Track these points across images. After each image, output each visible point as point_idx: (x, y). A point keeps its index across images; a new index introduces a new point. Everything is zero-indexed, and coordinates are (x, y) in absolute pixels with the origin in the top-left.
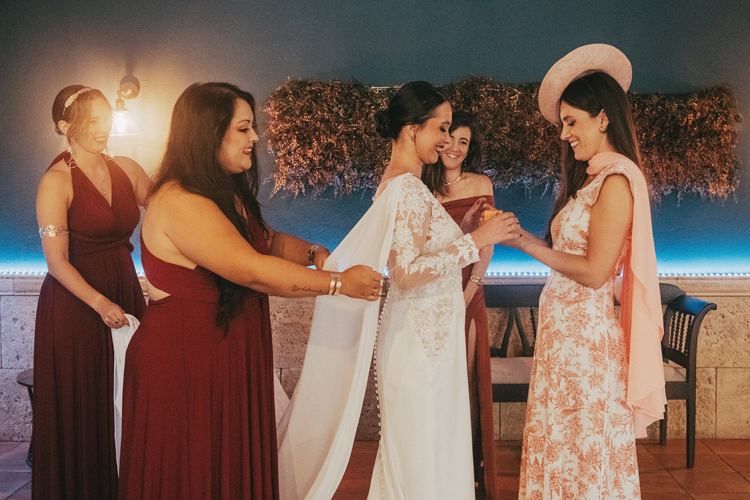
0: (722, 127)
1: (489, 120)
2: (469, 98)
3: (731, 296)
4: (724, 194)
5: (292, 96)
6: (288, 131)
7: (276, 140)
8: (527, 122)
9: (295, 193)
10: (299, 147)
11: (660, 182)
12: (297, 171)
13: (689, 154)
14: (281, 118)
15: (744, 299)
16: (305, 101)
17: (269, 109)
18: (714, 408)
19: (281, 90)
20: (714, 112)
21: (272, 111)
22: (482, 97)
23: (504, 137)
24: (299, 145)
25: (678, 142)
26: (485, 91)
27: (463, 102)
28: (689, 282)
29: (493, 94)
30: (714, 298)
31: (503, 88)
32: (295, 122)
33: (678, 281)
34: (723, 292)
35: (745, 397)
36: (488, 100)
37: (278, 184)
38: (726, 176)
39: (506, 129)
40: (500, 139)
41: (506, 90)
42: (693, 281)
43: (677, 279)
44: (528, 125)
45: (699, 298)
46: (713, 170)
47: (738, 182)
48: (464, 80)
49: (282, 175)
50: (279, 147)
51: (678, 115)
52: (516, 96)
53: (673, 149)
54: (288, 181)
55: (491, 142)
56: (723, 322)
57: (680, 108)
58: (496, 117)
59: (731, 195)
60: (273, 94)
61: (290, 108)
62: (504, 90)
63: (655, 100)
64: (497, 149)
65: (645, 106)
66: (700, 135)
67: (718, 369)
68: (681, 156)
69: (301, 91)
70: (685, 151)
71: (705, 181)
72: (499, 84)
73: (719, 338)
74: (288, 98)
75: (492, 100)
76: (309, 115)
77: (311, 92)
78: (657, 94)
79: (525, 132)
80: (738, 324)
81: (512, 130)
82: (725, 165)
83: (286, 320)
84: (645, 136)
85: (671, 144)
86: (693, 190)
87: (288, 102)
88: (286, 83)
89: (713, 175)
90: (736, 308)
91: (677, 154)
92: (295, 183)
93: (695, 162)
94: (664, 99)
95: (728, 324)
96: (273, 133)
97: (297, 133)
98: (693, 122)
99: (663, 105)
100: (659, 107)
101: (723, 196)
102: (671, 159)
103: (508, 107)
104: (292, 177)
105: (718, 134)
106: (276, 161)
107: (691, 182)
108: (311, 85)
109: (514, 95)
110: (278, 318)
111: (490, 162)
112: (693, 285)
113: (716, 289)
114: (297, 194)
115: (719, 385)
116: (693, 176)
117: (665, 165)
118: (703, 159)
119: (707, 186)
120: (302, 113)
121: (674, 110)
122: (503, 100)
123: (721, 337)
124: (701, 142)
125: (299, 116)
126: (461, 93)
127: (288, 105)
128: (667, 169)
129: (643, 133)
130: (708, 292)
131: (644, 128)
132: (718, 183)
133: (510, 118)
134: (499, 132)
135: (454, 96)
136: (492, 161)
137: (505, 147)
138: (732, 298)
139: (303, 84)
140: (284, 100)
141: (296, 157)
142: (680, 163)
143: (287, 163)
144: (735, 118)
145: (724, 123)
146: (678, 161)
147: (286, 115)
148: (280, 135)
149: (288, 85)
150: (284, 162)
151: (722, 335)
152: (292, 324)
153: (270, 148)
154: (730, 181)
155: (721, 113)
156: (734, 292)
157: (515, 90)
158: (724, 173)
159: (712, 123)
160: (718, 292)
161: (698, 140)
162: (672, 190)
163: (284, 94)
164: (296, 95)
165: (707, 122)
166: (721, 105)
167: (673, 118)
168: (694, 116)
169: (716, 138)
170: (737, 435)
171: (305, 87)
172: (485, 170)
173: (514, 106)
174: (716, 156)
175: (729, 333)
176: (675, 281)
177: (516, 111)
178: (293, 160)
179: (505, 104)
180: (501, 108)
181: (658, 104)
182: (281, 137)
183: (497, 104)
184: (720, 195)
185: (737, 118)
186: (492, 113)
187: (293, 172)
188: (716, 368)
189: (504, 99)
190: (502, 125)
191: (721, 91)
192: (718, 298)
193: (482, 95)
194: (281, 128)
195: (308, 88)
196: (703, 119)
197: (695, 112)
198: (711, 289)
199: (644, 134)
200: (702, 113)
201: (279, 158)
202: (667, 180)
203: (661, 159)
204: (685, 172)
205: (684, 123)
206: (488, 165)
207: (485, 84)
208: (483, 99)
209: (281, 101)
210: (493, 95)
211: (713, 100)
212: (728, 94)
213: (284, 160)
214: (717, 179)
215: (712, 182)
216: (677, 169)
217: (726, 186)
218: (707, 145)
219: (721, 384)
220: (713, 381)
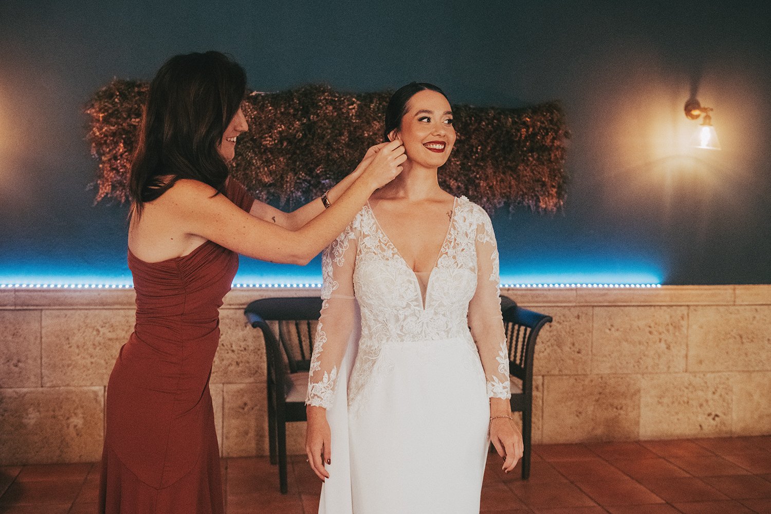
0: (553, 142)
1: (327, 129)
2: (307, 107)
3: (558, 306)
4: (553, 207)
5: (118, 97)
6: (114, 134)
7: (100, 144)
8: (365, 132)
9: (120, 201)
10: (125, 152)
11: (494, 195)
12: (124, 177)
13: (521, 168)
14: (106, 121)
15: (569, 310)
16: (134, 103)
17: (93, 110)
18: (541, 414)
19: (106, 91)
20: (545, 128)
21: (97, 112)
22: (320, 105)
23: (342, 147)
24: (126, 150)
25: (512, 156)
26: (323, 99)
27: (301, 110)
28: (519, 293)
29: (332, 102)
30: (542, 308)
31: (341, 97)
32: (122, 125)
33: (510, 292)
34: (550, 302)
35: (569, 403)
36: (326, 108)
37: (102, 190)
38: (555, 190)
39: (345, 138)
40: (338, 149)
41: (345, 99)
42: (524, 292)
43: (508, 290)
44: (366, 135)
45: (528, 309)
46: (544, 184)
47: (566, 196)
48: (302, 88)
49: (107, 180)
50: (104, 151)
51: (512, 129)
52: (355, 105)
53: (506, 164)
54: (114, 187)
55: (329, 152)
56: (550, 332)
57: (514, 123)
58: (334, 126)
59: (559, 209)
60: (97, 94)
61: (117, 110)
62: (343, 99)
63: (492, 114)
64: (336, 159)
65: (481, 120)
66: (531, 150)
67: (545, 377)
68: (514, 170)
69: (129, 92)
70: (517, 166)
71: (536, 195)
72: (337, 92)
73: (546, 347)
74: (114, 100)
75: (331, 108)
76: (137, 118)
77: (139, 93)
78: (493, 108)
79: (363, 143)
80: (564, 333)
81: (350, 140)
82: (554, 179)
83: (110, 335)
84: (480, 149)
85: (505, 159)
86: (524, 203)
87: (114, 104)
88: (113, 83)
89: (544, 189)
91: (510, 168)
92: (122, 190)
93: (527, 176)
94: (499, 114)
95: (555, 333)
96: (97, 136)
97: (124, 136)
98: (526, 137)
99: (499, 120)
100: (495, 121)
101: (552, 209)
102: (504, 173)
103: (347, 117)
104: (118, 184)
105: (549, 149)
106: (101, 166)
107: (523, 195)
108: (139, 86)
109: (352, 105)
110: (101, 333)
111: (328, 172)
112: (523, 296)
113: (545, 299)
114: (123, 201)
115: (545, 392)
116: (525, 190)
117: (499, 179)
118: (534, 174)
119: (538, 200)
120: (129, 116)
121: (509, 124)
122: (341, 109)
123: (548, 346)
124: (532, 156)
125: (127, 119)
126: (299, 99)
127: (114, 107)
128: (500, 182)
129: (479, 146)
130: (537, 302)
131: (480, 141)
132: (548, 196)
133: (349, 128)
134: (338, 142)
135: (291, 103)
136: (330, 171)
137: (343, 157)
138: (558, 309)
139: (131, 85)
140: (110, 101)
141: (122, 162)
142: (513, 177)
143: (112, 169)
144: (565, 135)
145: (554, 139)
146: (511, 175)
147: (112, 117)
148: (105, 139)
149: (114, 85)
150: (110, 167)
151: (549, 343)
152: (117, 339)
153: (94, 152)
154: (559, 195)
155: (551, 129)
156: (561, 302)
157: (354, 99)
158: (554, 187)
159: (543, 138)
161: (530, 154)
162: (505, 202)
163: (110, 95)
164: (123, 96)
165: (539, 137)
166: (551, 121)
167: (508, 132)
168: (527, 131)
169: (547, 153)
170: (561, 440)
171: (134, 89)
172: (323, 180)
173: (353, 115)
174: (546, 170)
175: (555, 343)
176: (506, 292)
177: (354, 121)
178: (119, 165)
179: (343, 113)
180: (340, 117)
181: (494, 118)
182: (106, 141)
183: (336, 114)
184: (550, 208)
185: (567, 135)
186: (330, 122)
187: (119, 178)
188: (543, 376)
189: (343, 108)
190: (341, 134)
191: (551, 107)
192: (546, 309)
193: (320, 103)
194: (106, 130)
195: (136, 89)
196: (534, 135)
197: (527, 127)
198: (540, 299)
199: (479, 148)
200: (534, 129)
201: (104, 163)
202: (501, 194)
203: (495, 172)
204: (517, 186)
205: (518, 138)
206: (326, 174)
207: (324, 92)
208: (322, 107)
209: (106, 102)
210: (331, 104)
211: (544, 116)
212: (559, 110)
213: (109, 165)
214: (547, 194)
215: (542, 196)
216: (510, 183)
217: (555, 200)
218: (538, 159)
219: (548, 391)
220: (540, 388)
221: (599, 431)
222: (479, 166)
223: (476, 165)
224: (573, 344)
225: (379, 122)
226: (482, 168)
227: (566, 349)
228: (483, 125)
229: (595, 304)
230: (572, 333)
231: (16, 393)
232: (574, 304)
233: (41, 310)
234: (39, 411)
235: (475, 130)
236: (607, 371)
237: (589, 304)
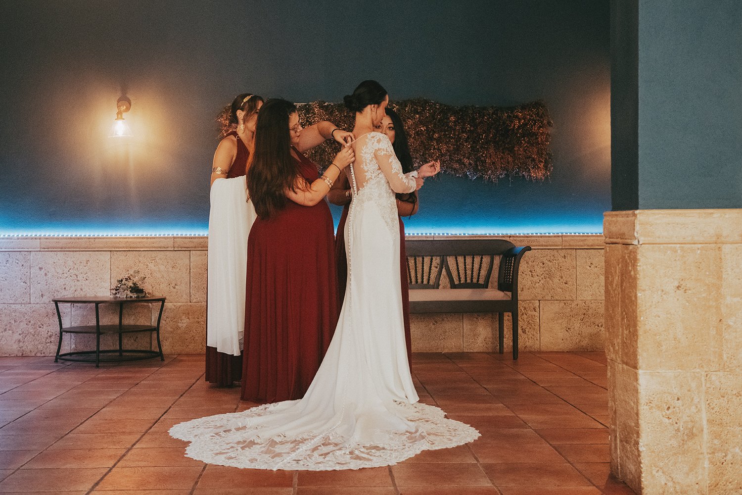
0: (539, 130)
3: (548, 249)
4: (542, 177)
11: (497, 169)
13: (516, 149)
15: (557, 251)
18: (538, 329)
20: (533, 120)
25: (508, 140)
28: (518, 239)
30: (537, 250)
33: (511, 238)
34: (542, 246)
35: (560, 321)
38: (542, 164)
43: (510, 237)
46: (533, 160)
47: (552, 168)
51: (507, 121)
53: (504, 146)
56: (543, 268)
57: (509, 117)
59: (547, 178)
63: (491, 111)
65: (484, 116)
66: (523, 136)
67: (540, 302)
68: (511, 151)
70: (513, 147)
71: (528, 168)
73: (540, 279)
78: (492, 107)
80: (554, 269)
82: (542, 156)
84: (485, 136)
85: (503, 142)
86: (520, 174)
89: (533, 163)
90: (552, 258)
91: (508, 149)
93: (520, 154)
94: (497, 110)
95: (547, 269)
98: (519, 127)
99: (497, 115)
100: (494, 116)
102: (503, 153)
105: (535, 134)
107: (518, 168)
112: (521, 241)
113: (538, 244)
115: (541, 313)
116: (519, 164)
117: (499, 157)
118: (526, 153)
119: (529, 171)
121: (504, 118)
123: (542, 278)
124: (524, 140)
128: (501, 160)
129: (484, 134)
131: (484, 130)
132: (538, 169)
138: (549, 251)
142: (510, 155)
145: (540, 127)
146: (508, 154)
151: (542, 276)
154: (546, 167)
155: (538, 120)
156: (551, 246)
157: (394, 105)
158: (542, 162)
159: (532, 127)
160: (539, 246)
161: (522, 139)
162: (506, 174)
165: (528, 127)
166: (538, 114)
167: (504, 123)
168: (519, 123)
169: (535, 138)
170: (555, 348)
174: (535, 150)
175: (547, 276)
176: (508, 238)
181: (493, 114)
184: (539, 177)
185: (549, 123)
188: (539, 301)
191: (537, 105)
192: (540, 251)
196: (525, 125)
197: (520, 120)
198: (534, 243)
200: (525, 120)
202: (501, 167)
203: (496, 152)
204: (514, 161)
205: (512, 127)
211: (532, 111)
212: (543, 107)
214: (536, 166)
215: (533, 168)
216: (508, 159)
217: (544, 172)
218: (528, 142)
219: (543, 312)
220: (537, 310)
221: (585, 343)
222: (484, 148)
223: (481, 148)
224: (562, 277)
225: (412, 120)
226: (487, 149)
227: (556, 280)
228: (486, 119)
229: (578, 247)
230: (560, 269)
231: (175, 306)
232: (561, 247)
233: (190, 251)
234: (189, 318)
235: (480, 123)
236: (589, 298)
237: (572, 247)
